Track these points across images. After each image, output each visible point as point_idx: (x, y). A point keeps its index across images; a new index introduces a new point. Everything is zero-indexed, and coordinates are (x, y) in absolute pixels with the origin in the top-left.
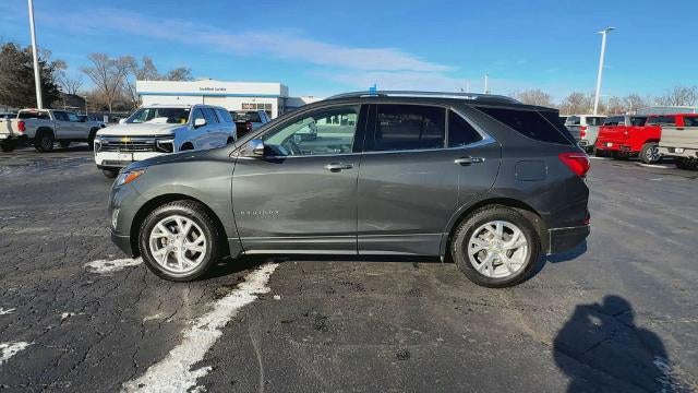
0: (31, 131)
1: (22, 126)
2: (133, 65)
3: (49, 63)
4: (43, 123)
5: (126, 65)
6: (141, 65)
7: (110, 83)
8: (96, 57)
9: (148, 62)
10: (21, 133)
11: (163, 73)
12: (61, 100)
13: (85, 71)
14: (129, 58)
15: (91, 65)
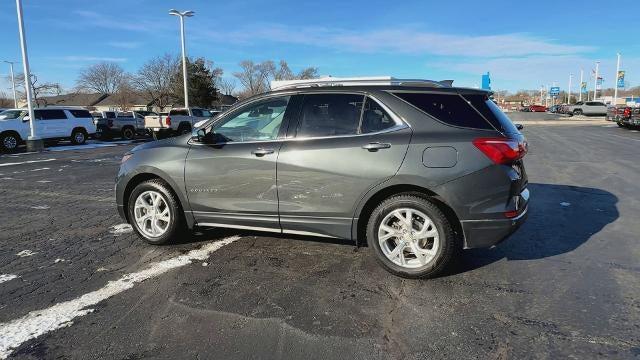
0: (175, 125)
1: (168, 121)
2: (273, 69)
3: (211, 71)
4: (184, 119)
5: (267, 69)
6: (279, 68)
7: (255, 83)
8: (245, 64)
9: (284, 65)
10: (168, 126)
11: (295, 73)
12: (218, 99)
13: (236, 76)
14: (269, 62)
15: (241, 70)
